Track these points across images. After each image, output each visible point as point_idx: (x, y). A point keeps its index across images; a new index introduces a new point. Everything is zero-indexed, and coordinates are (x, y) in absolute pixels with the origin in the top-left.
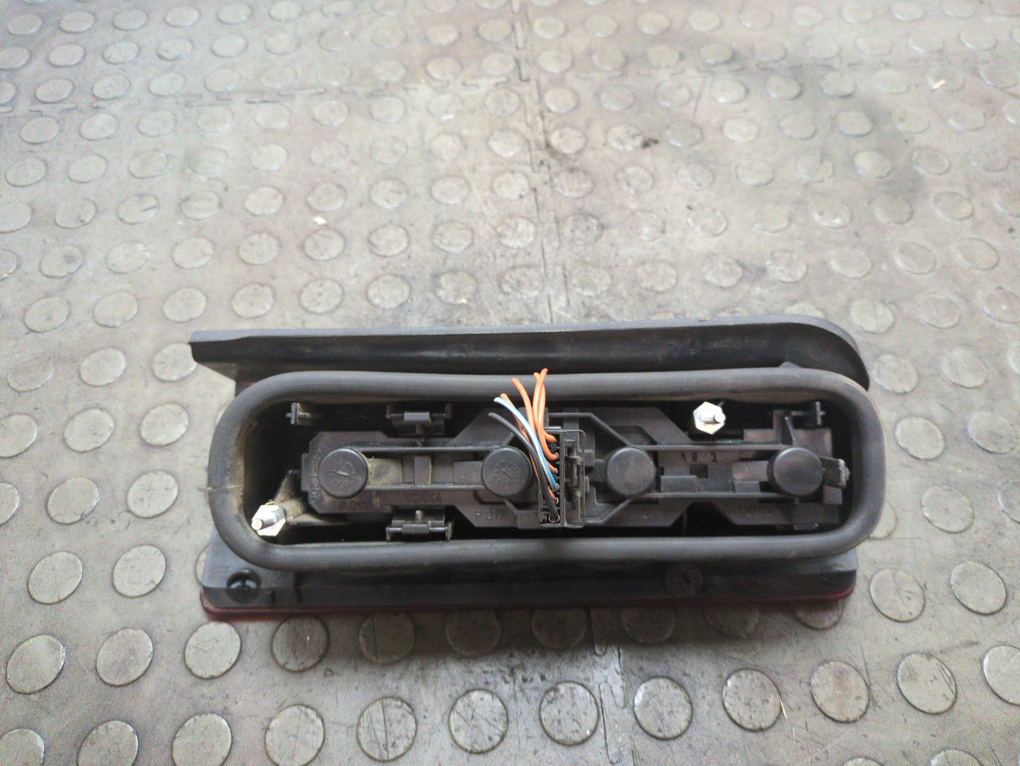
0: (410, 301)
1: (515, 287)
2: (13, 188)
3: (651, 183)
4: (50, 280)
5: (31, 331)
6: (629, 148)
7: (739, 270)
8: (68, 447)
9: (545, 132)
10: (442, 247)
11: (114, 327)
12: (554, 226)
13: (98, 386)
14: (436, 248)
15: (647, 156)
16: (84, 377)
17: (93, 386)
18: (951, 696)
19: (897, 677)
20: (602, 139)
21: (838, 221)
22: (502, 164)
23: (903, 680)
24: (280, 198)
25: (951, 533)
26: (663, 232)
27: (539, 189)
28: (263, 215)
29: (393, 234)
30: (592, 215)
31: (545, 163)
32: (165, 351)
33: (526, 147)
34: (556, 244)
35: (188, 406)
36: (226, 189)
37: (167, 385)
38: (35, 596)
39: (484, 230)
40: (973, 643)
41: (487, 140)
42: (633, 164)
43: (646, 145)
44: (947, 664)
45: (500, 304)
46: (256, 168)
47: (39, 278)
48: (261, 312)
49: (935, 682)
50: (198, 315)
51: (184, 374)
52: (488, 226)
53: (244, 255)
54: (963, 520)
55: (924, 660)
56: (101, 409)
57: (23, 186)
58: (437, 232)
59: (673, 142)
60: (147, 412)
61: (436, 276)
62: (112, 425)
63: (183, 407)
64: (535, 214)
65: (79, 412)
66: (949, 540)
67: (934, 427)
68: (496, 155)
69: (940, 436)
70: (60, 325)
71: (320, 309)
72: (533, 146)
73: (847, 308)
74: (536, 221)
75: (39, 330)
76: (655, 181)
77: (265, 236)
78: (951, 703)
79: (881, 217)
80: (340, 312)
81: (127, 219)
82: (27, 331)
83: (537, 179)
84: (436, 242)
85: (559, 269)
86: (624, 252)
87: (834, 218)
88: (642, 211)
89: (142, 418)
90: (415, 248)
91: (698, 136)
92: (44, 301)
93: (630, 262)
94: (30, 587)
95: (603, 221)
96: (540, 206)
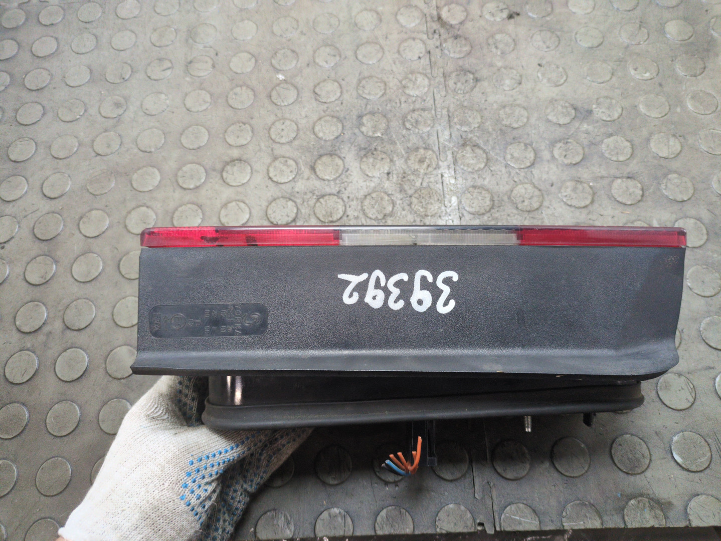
0: (342, 134)
1: (414, 124)
2: (76, 55)
3: (513, 46)
4: (106, 120)
5: (99, 155)
6: (498, 19)
7: (573, 111)
8: (129, 231)
9: (437, 7)
10: (364, 96)
11: (150, 152)
12: (442, 80)
13: (144, 192)
14: (359, 96)
15: (511, 26)
16: (135, 185)
17: (141, 192)
18: (692, 400)
19: (657, 386)
20: (479, 13)
21: (647, 75)
22: (406, 33)
23: (661, 389)
24: (253, 60)
25: (705, 297)
26: (520, 83)
27: (431, 51)
28: (243, 73)
29: (331, 86)
30: (469, 71)
31: (437, 31)
32: (184, 169)
33: (424, 19)
34: (443, 93)
35: (201, 206)
36: (217, 54)
37: (188, 191)
38: (119, 323)
39: (393, 83)
40: (710, 368)
41: (396, 14)
42: (501, 31)
43: (510, 17)
44: (691, 380)
45: (404, 137)
46: (236, 39)
47: (100, 119)
48: (245, 142)
49: (682, 391)
50: (204, 144)
51: (198, 184)
52: (396, 80)
53: (231, 102)
54: (714, 288)
55: (676, 377)
56: (147, 207)
57: (83, 54)
58: (361, 85)
59: (530, 14)
60: (176, 209)
61: (360, 117)
62: (155, 217)
63: (198, 206)
64: (429, 71)
65: (134, 209)
66: (703, 301)
67: (701, 225)
68: (402, 26)
69: (705, 231)
70: (116, 151)
71: (283, 140)
72: (429, 19)
73: (648, 140)
74: (429, 76)
75: (103, 154)
76: (515, 45)
77: (244, 88)
78: (690, 404)
79: (680, 71)
80: (296, 143)
81: (152, 77)
82: (96, 154)
83: (432, 44)
84: (360, 92)
85: (445, 112)
86: (491, 99)
87: (645, 73)
88: (505, 68)
89: (173, 213)
90: (346, 96)
91: (549, 9)
92: (104, 134)
93: (495, 106)
94: (114, 317)
95: (477, 75)
96: (432, 64)
